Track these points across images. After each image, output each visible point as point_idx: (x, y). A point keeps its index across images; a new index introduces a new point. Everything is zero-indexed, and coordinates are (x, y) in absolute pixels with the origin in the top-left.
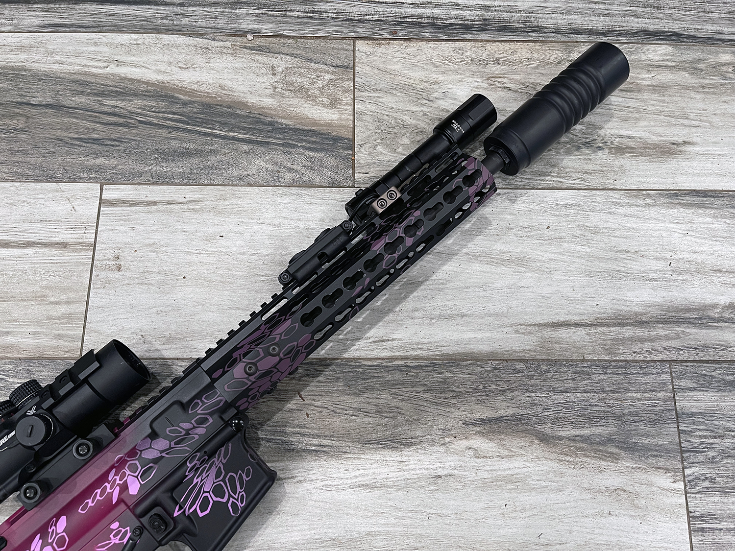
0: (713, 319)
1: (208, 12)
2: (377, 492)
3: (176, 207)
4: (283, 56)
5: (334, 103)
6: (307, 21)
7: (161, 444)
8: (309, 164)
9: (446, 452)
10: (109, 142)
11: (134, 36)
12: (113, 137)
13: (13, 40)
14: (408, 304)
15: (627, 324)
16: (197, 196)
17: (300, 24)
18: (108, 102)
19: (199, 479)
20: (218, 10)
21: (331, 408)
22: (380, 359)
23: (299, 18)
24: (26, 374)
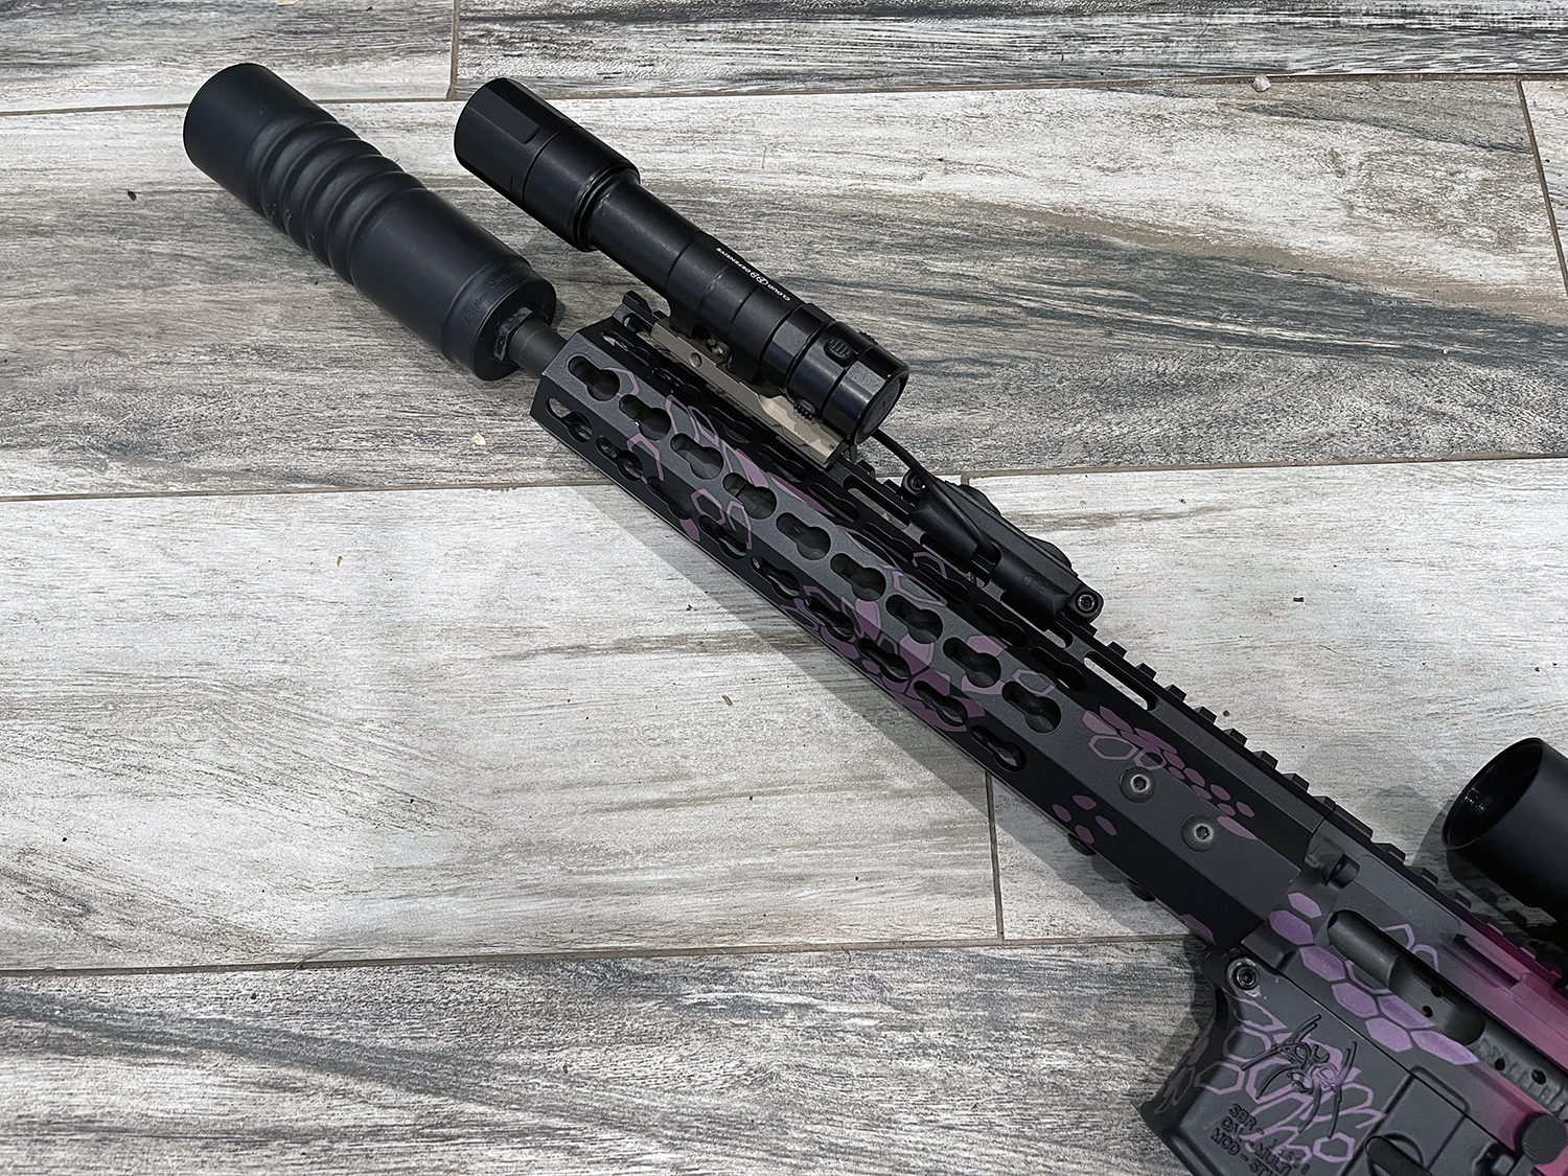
1: (1143, 26)
3: (1165, 528)
4: (1354, 126)
5: (1507, 240)
6: (1394, 36)
8: (1483, 398)
10: (962, 368)
11: (972, 96)
12: (969, 352)
13: (668, 116)
16: (1212, 497)
17: (1379, 43)
18: (939, 266)
20: (1169, 20)
23: (1374, 30)
24: (868, 992)
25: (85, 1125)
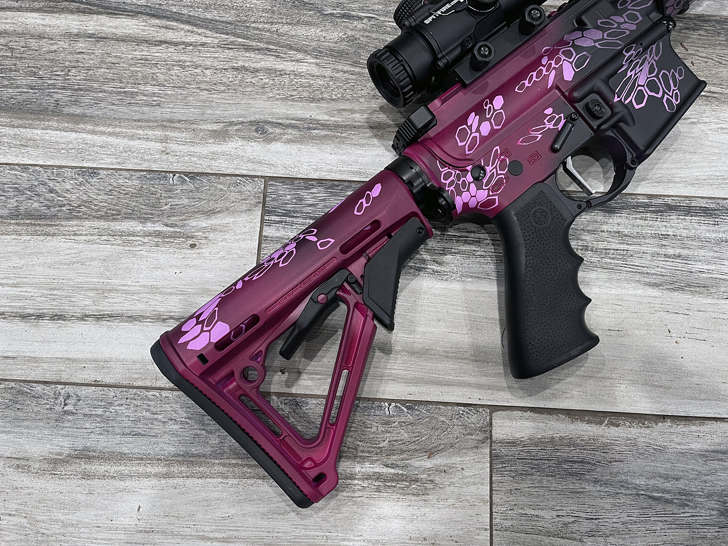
7: (593, 34)
21: (717, 59)
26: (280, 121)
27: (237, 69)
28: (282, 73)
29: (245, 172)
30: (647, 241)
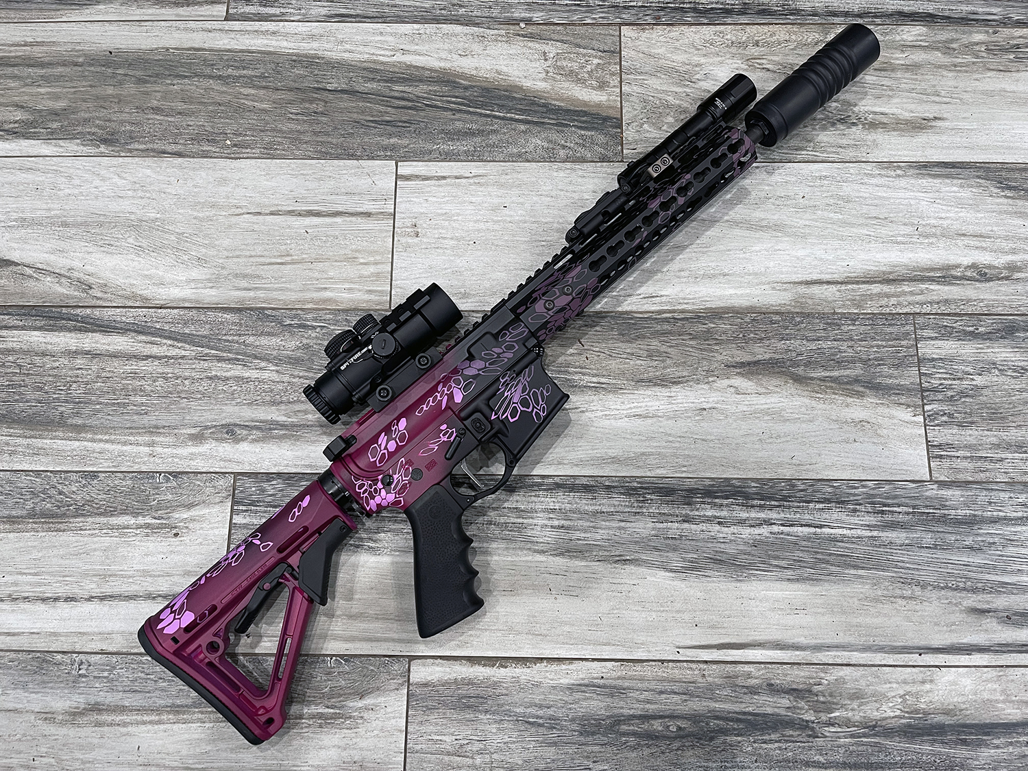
0: (956, 278)
2: (649, 421)
3: (463, 181)
4: (554, 43)
5: (602, 85)
6: (575, 8)
7: (478, 364)
8: (581, 141)
9: (710, 389)
10: (400, 124)
11: (416, 26)
12: (403, 119)
13: (304, 29)
14: (675, 266)
15: (875, 282)
16: (481, 172)
17: (569, 11)
18: (397, 88)
19: (509, 393)
21: (608, 353)
22: (650, 312)
23: (568, 6)
24: (345, 323)
25: (88, 353)
26: (247, 424)
27: (211, 378)
28: (248, 380)
29: (218, 470)
30: (538, 515)
